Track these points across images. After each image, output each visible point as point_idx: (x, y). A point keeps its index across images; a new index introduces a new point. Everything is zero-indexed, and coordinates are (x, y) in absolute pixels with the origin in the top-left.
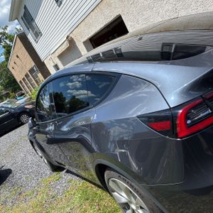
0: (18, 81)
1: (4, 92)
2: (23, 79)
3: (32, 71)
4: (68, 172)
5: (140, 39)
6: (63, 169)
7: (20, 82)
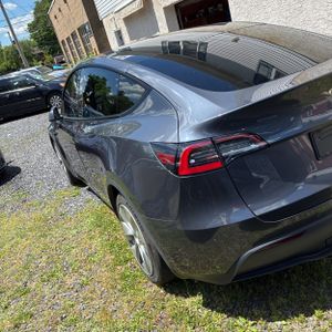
0: (60, 40)
1: (37, 51)
2: (68, 39)
3: (82, 30)
4: (89, 190)
5: (236, 40)
6: (85, 185)
7: (63, 42)
